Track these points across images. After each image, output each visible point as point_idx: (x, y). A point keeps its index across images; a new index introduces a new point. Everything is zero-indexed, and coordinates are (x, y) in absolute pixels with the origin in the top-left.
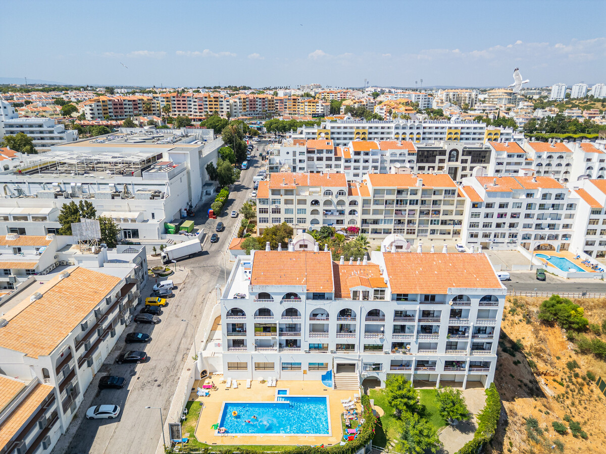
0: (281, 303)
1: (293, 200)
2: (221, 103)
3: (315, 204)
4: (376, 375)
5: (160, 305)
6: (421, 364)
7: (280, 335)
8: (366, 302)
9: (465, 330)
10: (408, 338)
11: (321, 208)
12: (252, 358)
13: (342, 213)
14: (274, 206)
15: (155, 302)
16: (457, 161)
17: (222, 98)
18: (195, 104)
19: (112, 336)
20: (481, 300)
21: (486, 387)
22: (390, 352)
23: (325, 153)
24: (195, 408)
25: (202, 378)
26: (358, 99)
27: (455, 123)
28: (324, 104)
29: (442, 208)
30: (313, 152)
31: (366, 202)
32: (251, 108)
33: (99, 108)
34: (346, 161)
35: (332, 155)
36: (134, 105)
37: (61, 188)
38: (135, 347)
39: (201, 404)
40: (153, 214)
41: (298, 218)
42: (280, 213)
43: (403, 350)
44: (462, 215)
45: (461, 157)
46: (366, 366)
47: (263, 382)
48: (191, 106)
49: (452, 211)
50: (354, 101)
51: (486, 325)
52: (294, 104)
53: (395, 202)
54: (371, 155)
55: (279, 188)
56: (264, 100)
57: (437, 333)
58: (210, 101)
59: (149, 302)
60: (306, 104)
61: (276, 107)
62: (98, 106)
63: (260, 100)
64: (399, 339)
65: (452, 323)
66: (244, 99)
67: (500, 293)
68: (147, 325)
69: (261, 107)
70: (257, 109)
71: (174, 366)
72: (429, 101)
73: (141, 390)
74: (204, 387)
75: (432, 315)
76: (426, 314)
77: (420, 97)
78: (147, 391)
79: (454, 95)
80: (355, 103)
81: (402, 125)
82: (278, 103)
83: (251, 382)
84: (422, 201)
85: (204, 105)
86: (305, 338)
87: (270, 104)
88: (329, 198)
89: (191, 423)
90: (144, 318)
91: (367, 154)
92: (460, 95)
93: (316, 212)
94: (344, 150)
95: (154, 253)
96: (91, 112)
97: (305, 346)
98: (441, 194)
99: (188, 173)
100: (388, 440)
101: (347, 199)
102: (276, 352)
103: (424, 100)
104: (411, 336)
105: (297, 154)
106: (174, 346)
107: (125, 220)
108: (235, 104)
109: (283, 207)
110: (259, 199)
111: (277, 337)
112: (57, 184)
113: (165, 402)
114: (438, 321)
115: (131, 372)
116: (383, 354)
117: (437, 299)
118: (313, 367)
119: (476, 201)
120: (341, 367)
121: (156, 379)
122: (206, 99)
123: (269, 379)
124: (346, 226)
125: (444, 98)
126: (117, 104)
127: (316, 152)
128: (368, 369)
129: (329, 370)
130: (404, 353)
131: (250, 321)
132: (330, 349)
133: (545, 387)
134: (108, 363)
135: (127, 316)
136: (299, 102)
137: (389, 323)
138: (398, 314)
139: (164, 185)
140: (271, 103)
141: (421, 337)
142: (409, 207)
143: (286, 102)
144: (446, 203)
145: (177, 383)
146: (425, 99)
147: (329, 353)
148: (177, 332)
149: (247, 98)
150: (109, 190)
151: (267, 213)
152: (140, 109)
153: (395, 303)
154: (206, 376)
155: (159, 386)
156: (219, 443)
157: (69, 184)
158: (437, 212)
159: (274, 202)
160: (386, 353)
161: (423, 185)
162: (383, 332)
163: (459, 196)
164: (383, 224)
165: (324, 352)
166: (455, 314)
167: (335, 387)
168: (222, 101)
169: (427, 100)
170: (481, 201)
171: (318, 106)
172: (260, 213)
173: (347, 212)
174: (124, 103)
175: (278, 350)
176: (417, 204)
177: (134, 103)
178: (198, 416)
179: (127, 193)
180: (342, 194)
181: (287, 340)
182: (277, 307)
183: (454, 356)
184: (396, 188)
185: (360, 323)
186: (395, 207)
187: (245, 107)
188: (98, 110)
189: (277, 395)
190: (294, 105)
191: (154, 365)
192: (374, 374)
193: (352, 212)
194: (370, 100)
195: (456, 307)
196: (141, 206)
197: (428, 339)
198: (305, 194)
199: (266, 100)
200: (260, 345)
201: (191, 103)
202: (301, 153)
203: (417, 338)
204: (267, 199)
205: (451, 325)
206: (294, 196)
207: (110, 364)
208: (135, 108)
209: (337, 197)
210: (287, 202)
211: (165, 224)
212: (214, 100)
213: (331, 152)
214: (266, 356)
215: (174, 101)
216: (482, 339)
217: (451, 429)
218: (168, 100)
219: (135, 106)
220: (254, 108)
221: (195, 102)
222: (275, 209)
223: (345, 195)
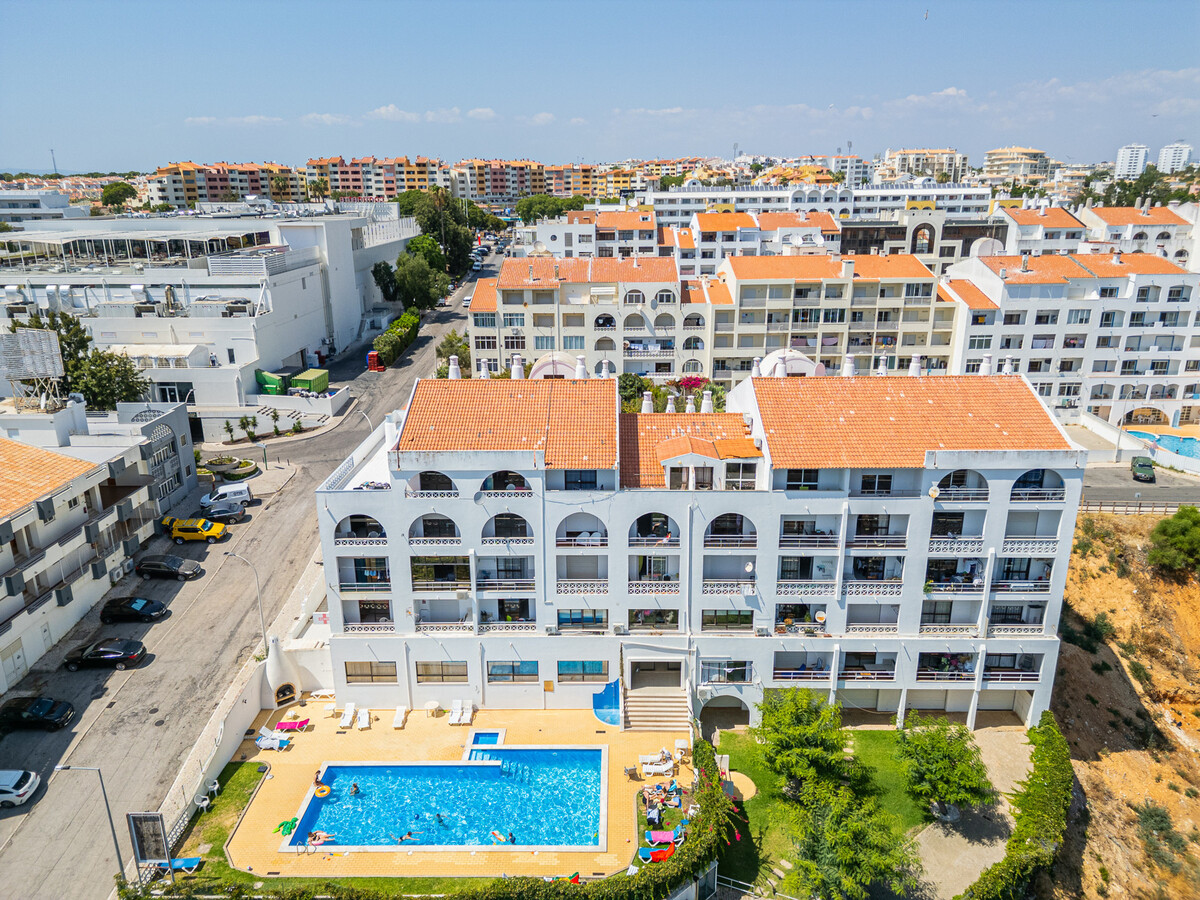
0: (477, 497)
1: (552, 316)
2: (431, 176)
3: (603, 325)
4: (737, 694)
5: (208, 537)
6: (857, 661)
7: (480, 587)
8: (704, 494)
9: (973, 568)
10: (820, 593)
11: (618, 334)
12: (408, 650)
13: (667, 345)
14: (509, 331)
15: (196, 530)
16: (930, 250)
17: (434, 165)
18: (378, 178)
19: (61, 603)
20: (1014, 487)
21: (1028, 725)
22: (772, 630)
23: (636, 238)
24: (242, 780)
25: (280, 704)
26: (718, 169)
27: (924, 187)
28: (646, 179)
29: (902, 327)
30: (609, 236)
31: (722, 317)
32: (496, 187)
33: (178, 186)
34: (685, 256)
35: (653, 243)
36: (252, 181)
37: (25, 297)
38: (125, 631)
39: (263, 769)
40: (231, 352)
42: (523, 347)
43: (807, 625)
44: (948, 344)
45: (939, 243)
46: (708, 669)
47: (439, 712)
48: (370, 184)
49: (924, 335)
50: (710, 172)
51: (1029, 554)
52: (586, 180)
53: (791, 315)
54: (738, 239)
55: (519, 288)
56: (522, 172)
57: (899, 577)
58: (408, 173)
59: (180, 530)
60: (609, 179)
61: (548, 188)
62: (174, 182)
63: (515, 172)
64: (796, 596)
65: (938, 549)
66: (479, 168)
67: (1070, 464)
68: (167, 584)
69: (515, 185)
70: (508, 190)
71: (210, 677)
72: (865, 173)
73: (109, 735)
74: (282, 727)
75: (884, 530)
76: (867, 526)
77: (848, 164)
78: (124, 737)
79: (918, 160)
80: (712, 176)
81: (807, 193)
82: (551, 179)
83: (407, 713)
84: (854, 314)
85: (397, 180)
86: (548, 596)
87: (535, 180)
88: (637, 308)
89: (224, 818)
90: (159, 566)
91: (730, 238)
92: (930, 160)
93: (607, 345)
94: (679, 234)
95: (227, 437)
96: (160, 194)
97: (545, 616)
98: (899, 295)
99: (324, 272)
100: (764, 861)
101: (678, 311)
102: (472, 635)
103: (855, 170)
104: (827, 586)
105: (575, 239)
106: (223, 630)
107: (164, 362)
108: (462, 178)
109: (529, 332)
110: (476, 315)
111: (473, 594)
112: (15, 288)
113: (164, 764)
114: (901, 544)
115: (96, 690)
116: (753, 637)
117: (895, 484)
118: (570, 671)
119: (980, 307)
120: (644, 673)
121: (155, 706)
122: (401, 169)
123: (456, 705)
124: (677, 375)
125: (896, 166)
126: (215, 180)
127: (617, 235)
128: (715, 677)
129: (612, 680)
130: (810, 633)
131: (398, 550)
132: (613, 622)
133: (1174, 730)
134: (44, 668)
135: (116, 560)
136: (595, 177)
137: (768, 552)
138: (793, 529)
139: (257, 286)
140: (538, 177)
141: (854, 589)
142: (823, 328)
143: (569, 177)
144: (910, 316)
145: (208, 715)
146: (857, 167)
147: (610, 634)
148: (237, 598)
149: (486, 166)
150: (130, 298)
151: (494, 347)
152: (263, 190)
153: (782, 495)
154: (293, 698)
155: (160, 723)
156: (286, 872)
157: (44, 286)
158: (889, 339)
159: (510, 320)
160: (762, 633)
161: (856, 275)
162: (752, 577)
163: (939, 299)
165: (598, 633)
166: (946, 524)
167: (627, 723)
168: (435, 172)
169: (861, 170)
170: (992, 307)
171: (635, 182)
172: (477, 347)
173: (679, 343)
174: (231, 176)
175: (476, 627)
176: (841, 319)
177: (252, 177)
178: (246, 799)
179: (174, 306)
180: (668, 301)
181: (501, 602)
182: (470, 511)
183: (942, 640)
184: (791, 281)
185: (690, 552)
186: (791, 329)
187: (481, 186)
188: (176, 190)
189: (469, 745)
190: (584, 183)
191: (160, 673)
192: (730, 690)
193: (692, 344)
194: (743, 171)
195: (949, 506)
196: (202, 334)
197: (874, 596)
198: (580, 303)
199: (526, 171)
200: (427, 616)
201: (369, 176)
202: (584, 238)
203: (844, 593)
204: (493, 315)
205: (935, 555)
206: (556, 305)
207: (48, 672)
208: (253, 188)
209: (654, 307)
210: (540, 320)
211: (258, 373)
212: (417, 169)
213: (650, 237)
214: (443, 645)
215: (336, 173)
216: (1017, 595)
217: (940, 832)
218: (323, 171)
219: (255, 184)
220: (502, 187)
221: (378, 175)
222: (512, 338)
223: (674, 301)
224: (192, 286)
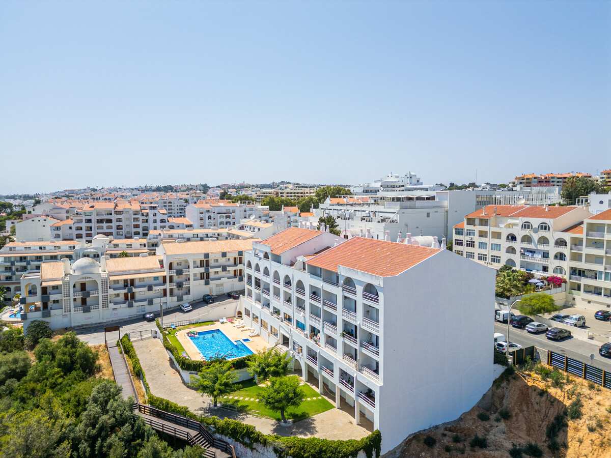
0: (263, 260)
1: (487, 232)
3: (511, 239)
4: (299, 360)
8: (295, 270)
10: (318, 324)
11: (518, 245)
13: (545, 255)
14: (468, 238)
24: (206, 324)
25: (238, 316)
31: (576, 242)
39: (212, 324)
41: (492, 256)
42: (474, 247)
43: (316, 338)
46: (295, 346)
55: (474, 217)
62: (520, 183)
64: (313, 323)
65: (345, 316)
67: (377, 283)
86: (271, 299)
88: (529, 232)
89: (192, 326)
93: (512, 251)
99: (447, 212)
101: (551, 236)
102: (261, 308)
104: (319, 321)
109: (477, 239)
110: (456, 229)
111: (261, 293)
114: (336, 309)
116: (304, 336)
123: (255, 331)
124: (550, 274)
126: (543, 182)
130: (316, 342)
131: (253, 274)
137: (307, 299)
139: (394, 213)
141: (326, 326)
151: (462, 245)
153: (310, 276)
154: (241, 317)
159: (468, 233)
160: (307, 336)
162: (304, 309)
164: (603, 280)
165: (278, 318)
172: (456, 244)
173: (551, 255)
174: (552, 180)
175: (262, 306)
180: (545, 229)
185: (293, 292)
189: (241, 339)
192: (298, 357)
193: (559, 256)
195: (346, 294)
196: (372, 228)
197: (330, 332)
198: (500, 226)
203: (323, 327)
204: (463, 230)
205: (344, 318)
206: (488, 227)
209: (536, 232)
210: (483, 234)
216: (369, 352)
222: (470, 242)
223: (549, 230)
224: (380, 212)
